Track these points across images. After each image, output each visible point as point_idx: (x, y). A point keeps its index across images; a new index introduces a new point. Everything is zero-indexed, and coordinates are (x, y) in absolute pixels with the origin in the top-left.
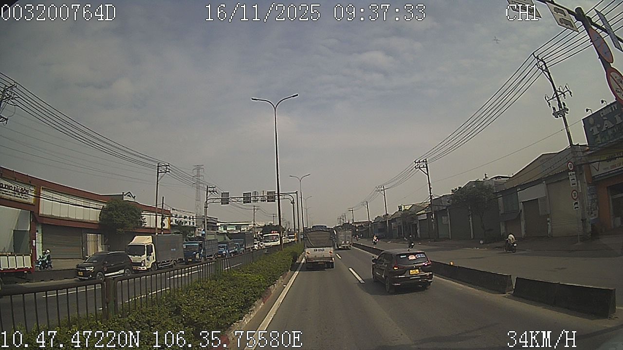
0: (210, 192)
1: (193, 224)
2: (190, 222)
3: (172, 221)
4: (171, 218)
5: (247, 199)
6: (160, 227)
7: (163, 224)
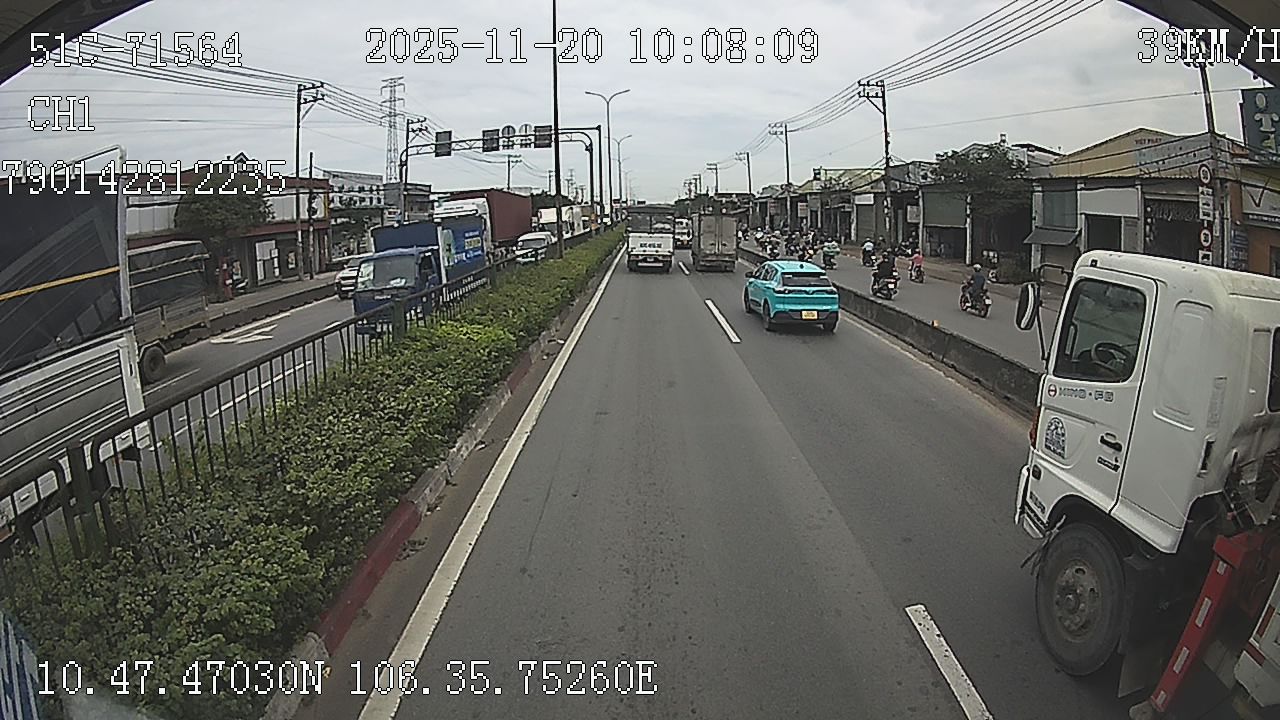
0: (413, 131)
1: (379, 202)
2: (371, 199)
3: (333, 201)
4: (331, 195)
5: (490, 141)
6: (307, 217)
7: (312, 211)
